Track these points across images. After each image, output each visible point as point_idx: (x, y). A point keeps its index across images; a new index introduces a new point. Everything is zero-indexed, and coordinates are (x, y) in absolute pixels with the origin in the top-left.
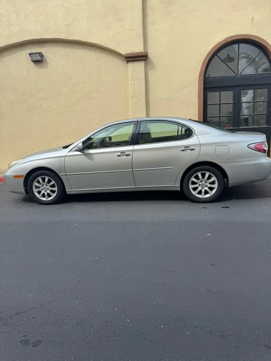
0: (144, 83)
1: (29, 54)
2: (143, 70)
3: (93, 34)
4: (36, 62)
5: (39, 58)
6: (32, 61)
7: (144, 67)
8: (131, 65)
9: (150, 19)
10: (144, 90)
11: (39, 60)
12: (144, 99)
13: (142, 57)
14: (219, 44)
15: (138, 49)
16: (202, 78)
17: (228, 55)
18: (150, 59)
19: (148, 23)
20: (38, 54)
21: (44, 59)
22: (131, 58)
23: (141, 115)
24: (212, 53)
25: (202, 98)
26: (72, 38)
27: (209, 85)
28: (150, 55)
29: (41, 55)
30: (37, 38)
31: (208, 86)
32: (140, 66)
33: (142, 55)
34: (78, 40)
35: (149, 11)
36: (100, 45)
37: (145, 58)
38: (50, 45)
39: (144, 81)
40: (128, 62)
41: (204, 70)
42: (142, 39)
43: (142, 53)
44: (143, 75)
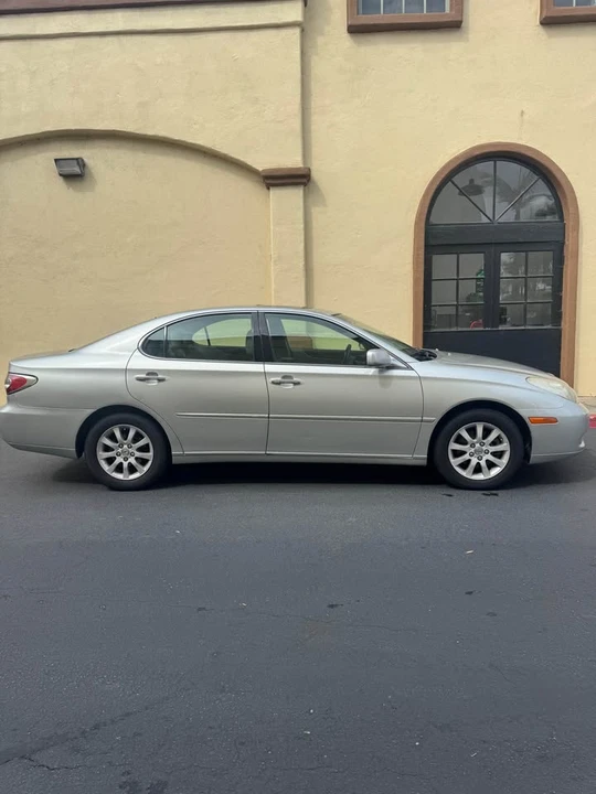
0: (302, 232)
1: (56, 160)
2: (302, 204)
3: (195, 127)
4: (69, 177)
5: (77, 170)
6: (60, 175)
7: (301, 200)
8: (275, 193)
9: (316, 102)
10: (302, 245)
11: (74, 174)
12: (302, 264)
13: (299, 179)
14: (457, 158)
15: (293, 161)
16: (423, 225)
17: (472, 181)
18: (314, 183)
19: (312, 110)
20: (75, 162)
21: (86, 170)
22: (276, 179)
23: (294, 300)
24: (443, 176)
25: (423, 265)
26: (150, 132)
27: (436, 241)
28: (314, 175)
29: (80, 162)
30: (73, 128)
31: (433, 242)
32: (294, 195)
33: (300, 173)
34: (164, 138)
35: (315, 87)
36: (211, 150)
37: (305, 180)
38: (104, 143)
39: (302, 226)
40: (268, 187)
41: (426, 210)
42: (299, 142)
43: (299, 169)
44: (300, 214)
